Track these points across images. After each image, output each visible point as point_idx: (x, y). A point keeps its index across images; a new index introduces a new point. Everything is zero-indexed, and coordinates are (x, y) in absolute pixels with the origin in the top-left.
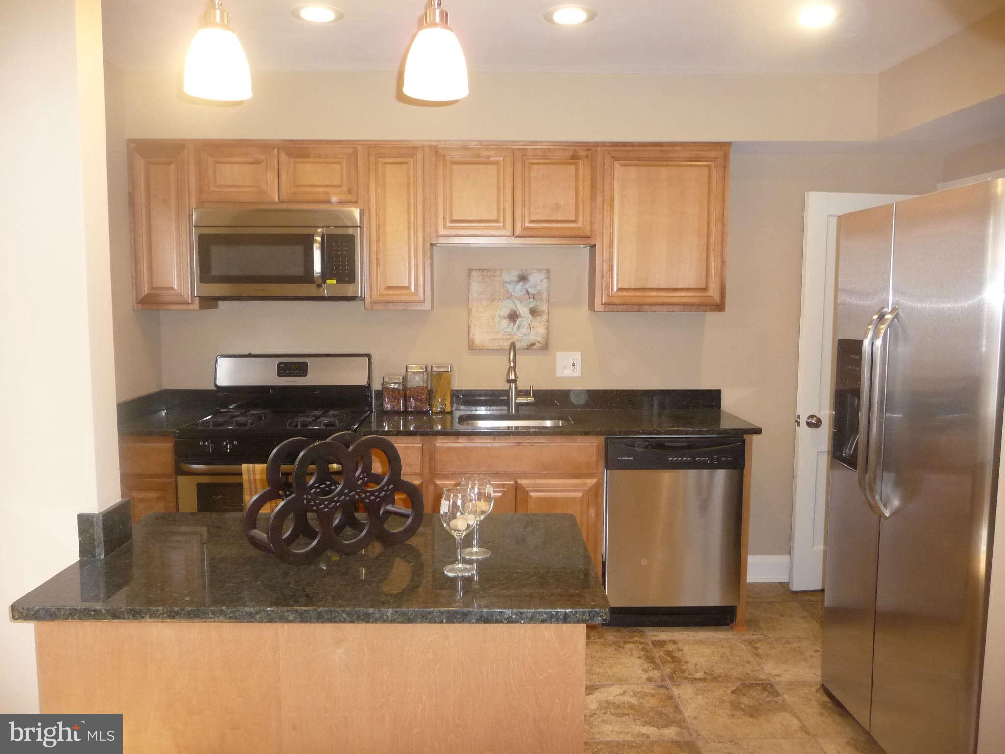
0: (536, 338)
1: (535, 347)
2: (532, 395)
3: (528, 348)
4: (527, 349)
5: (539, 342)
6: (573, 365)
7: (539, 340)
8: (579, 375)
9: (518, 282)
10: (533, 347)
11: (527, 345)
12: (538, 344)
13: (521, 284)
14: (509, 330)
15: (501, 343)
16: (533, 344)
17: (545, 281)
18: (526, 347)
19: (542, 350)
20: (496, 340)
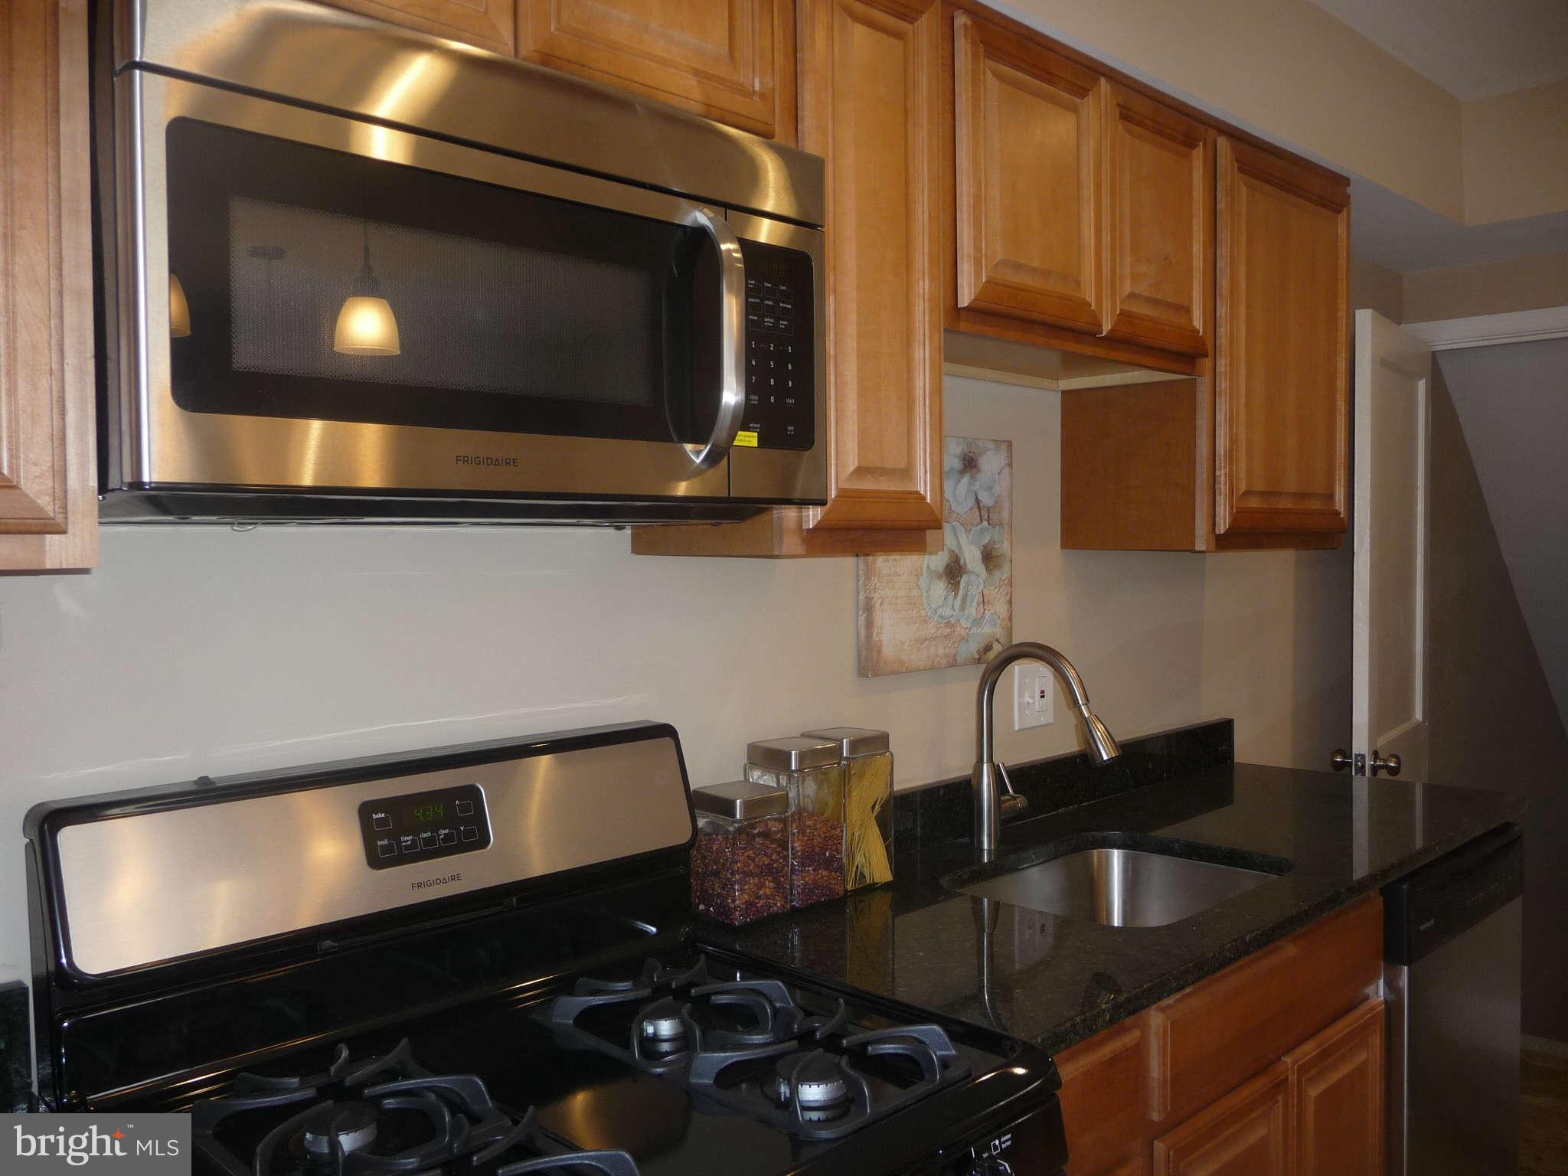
0: (994, 630)
1: (991, 655)
3: (979, 659)
4: (979, 662)
5: (998, 641)
6: (1042, 694)
7: (999, 636)
8: (1051, 719)
9: (962, 472)
10: (988, 654)
11: (978, 652)
12: (996, 646)
13: (966, 478)
14: (947, 612)
15: (933, 650)
16: (988, 647)
17: (1007, 470)
18: (977, 657)
20: (923, 641)
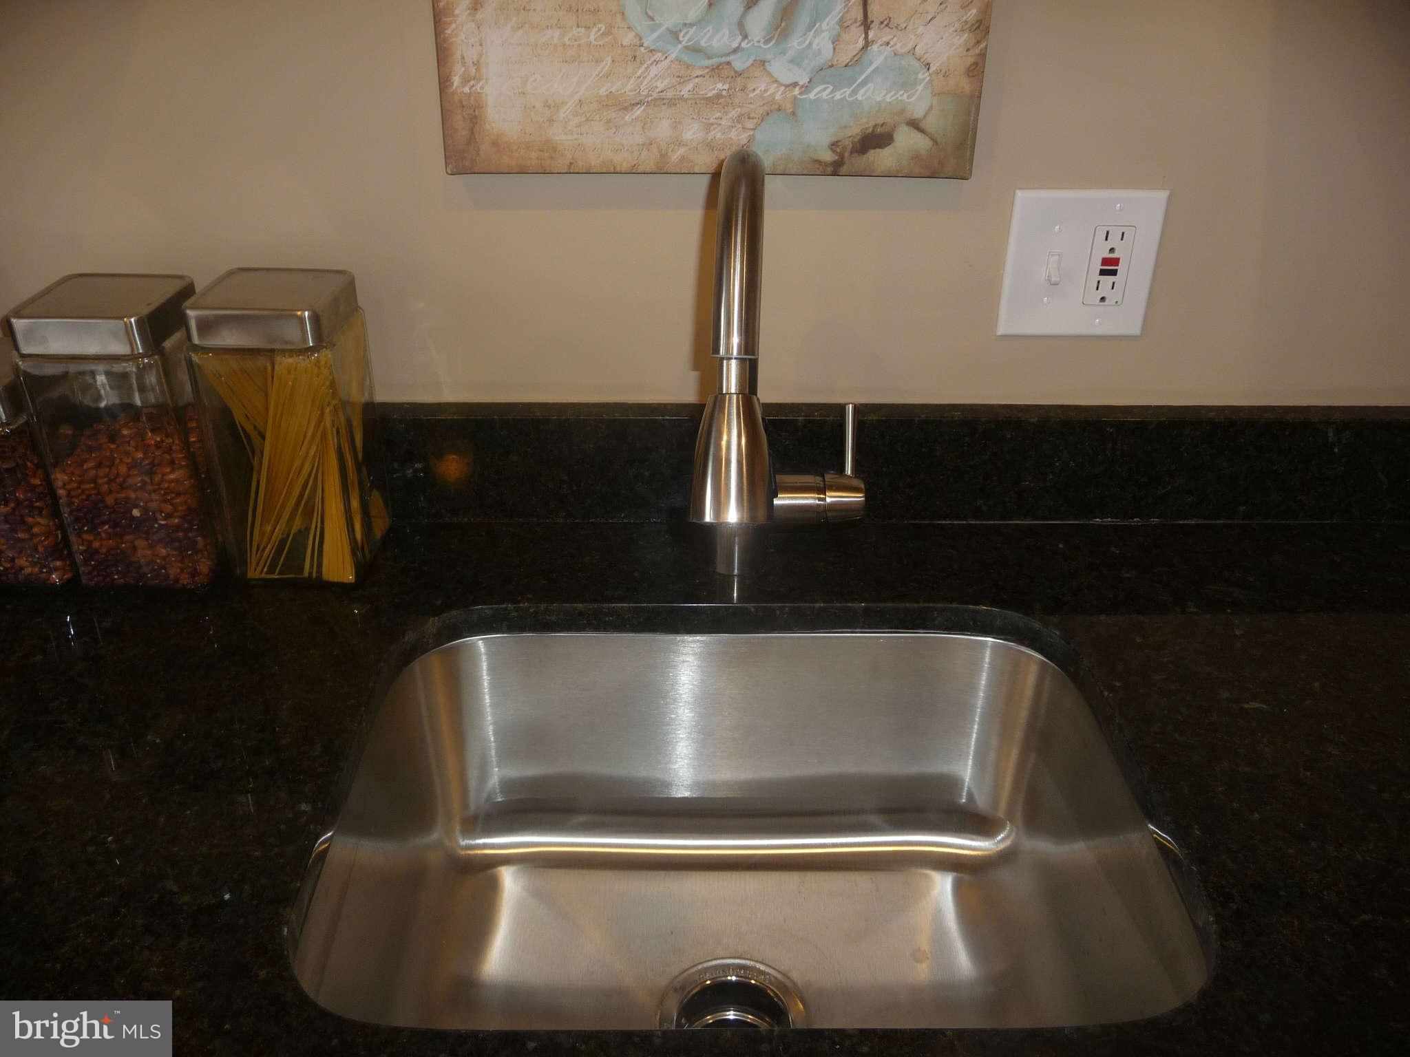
0: (903, 96)
1: (883, 158)
2: (849, 471)
3: (840, 161)
4: (836, 169)
5: (914, 124)
6: (1109, 267)
7: (919, 113)
8: (1135, 328)
10: (872, 155)
11: (834, 145)
12: (906, 141)
15: (663, 130)
16: (875, 140)
18: (829, 157)
19: (933, 175)
20: (627, 108)
